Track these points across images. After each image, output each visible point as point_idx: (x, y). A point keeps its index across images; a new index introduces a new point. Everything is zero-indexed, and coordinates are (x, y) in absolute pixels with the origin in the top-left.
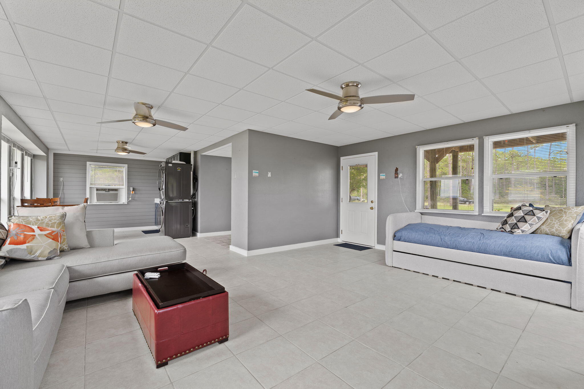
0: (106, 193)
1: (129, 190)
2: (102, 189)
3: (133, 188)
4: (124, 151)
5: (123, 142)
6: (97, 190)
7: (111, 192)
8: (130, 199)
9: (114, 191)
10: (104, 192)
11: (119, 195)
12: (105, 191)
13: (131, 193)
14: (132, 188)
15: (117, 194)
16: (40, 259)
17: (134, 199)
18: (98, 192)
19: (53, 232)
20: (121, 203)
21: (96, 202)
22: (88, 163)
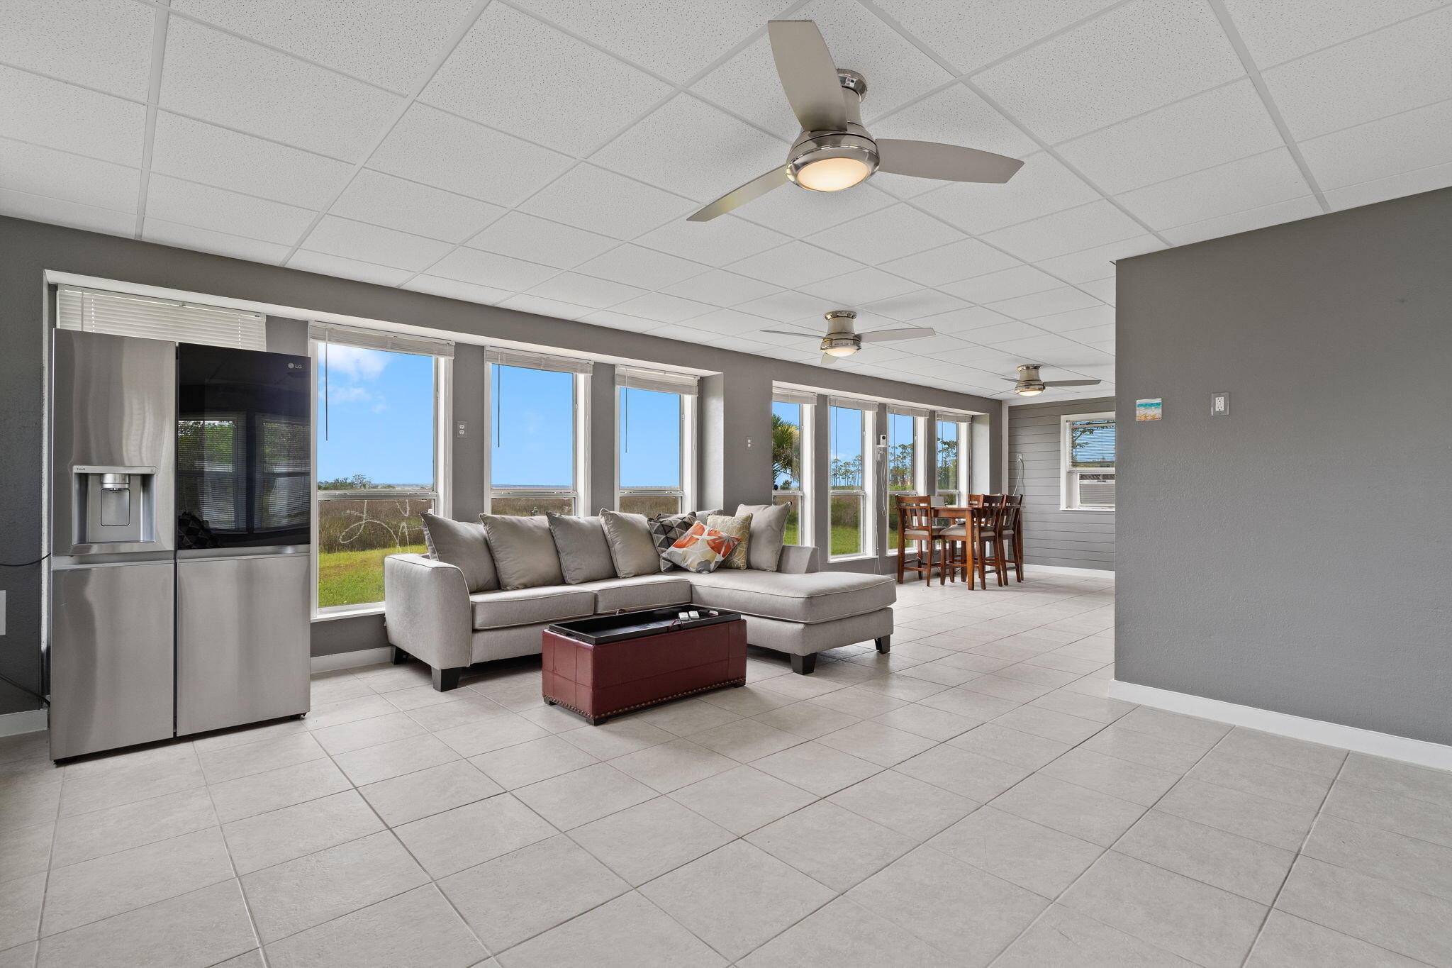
0: (1099, 483)
2: (1093, 475)
4: (1028, 388)
5: (1028, 368)
6: (1082, 477)
7: (1109, 482)
10: (1095, 482)
12: (1097, 478)
16: (691, 569)
18: (1082, 483)
19: (720, 538)
21: (1078, 505)
22: (1063, 418)
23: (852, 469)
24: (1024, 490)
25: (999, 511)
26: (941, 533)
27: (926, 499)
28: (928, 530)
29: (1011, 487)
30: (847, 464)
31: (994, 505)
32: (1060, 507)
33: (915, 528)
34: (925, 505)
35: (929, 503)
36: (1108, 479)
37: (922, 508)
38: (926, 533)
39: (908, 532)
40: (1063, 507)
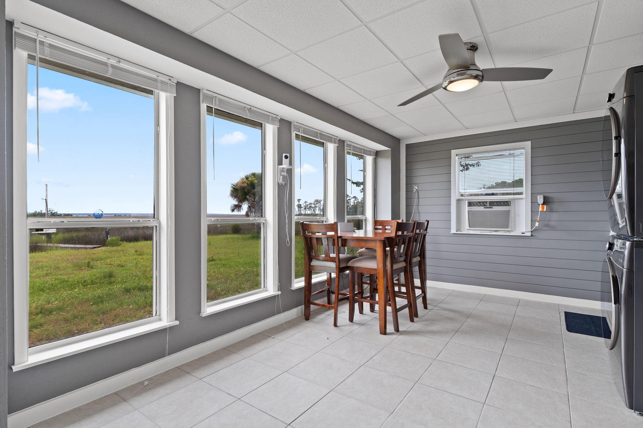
0: (486, 209)
1: (534, 202)
2: (479, 202)
3: (545, 198)
6: (470, 204)
7: (496, 208)
8: (537, 224)
9: (501, 205)
10: (481, 208)
11: (512, 214)
12: (484, 205)
13: (540, 209)
14: (542, 196)
15: (508, 212)
17: (547, 226)
18: (470, 210)
20: (517, 233)
21: (466, 229)
22: (454, 152)
23: (313, 206)
24: (419, 216)
25: (410, 238)
26: (350, 264)
27: (333, 227)
28: (335, 262)
29: (408, 214)
30: (310, 204)
31: (405, 233)
32: (450, 231)
33: (321, 259)
34: (333, 233)
35: (336, 232)
36: (494, 206)
37: (329, 237)
38: (333, 265)
39: (314, 263)
40: (453, 231)
